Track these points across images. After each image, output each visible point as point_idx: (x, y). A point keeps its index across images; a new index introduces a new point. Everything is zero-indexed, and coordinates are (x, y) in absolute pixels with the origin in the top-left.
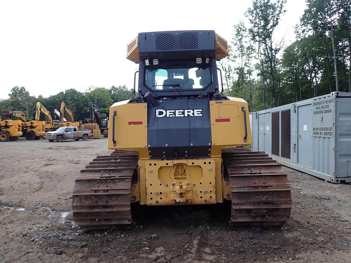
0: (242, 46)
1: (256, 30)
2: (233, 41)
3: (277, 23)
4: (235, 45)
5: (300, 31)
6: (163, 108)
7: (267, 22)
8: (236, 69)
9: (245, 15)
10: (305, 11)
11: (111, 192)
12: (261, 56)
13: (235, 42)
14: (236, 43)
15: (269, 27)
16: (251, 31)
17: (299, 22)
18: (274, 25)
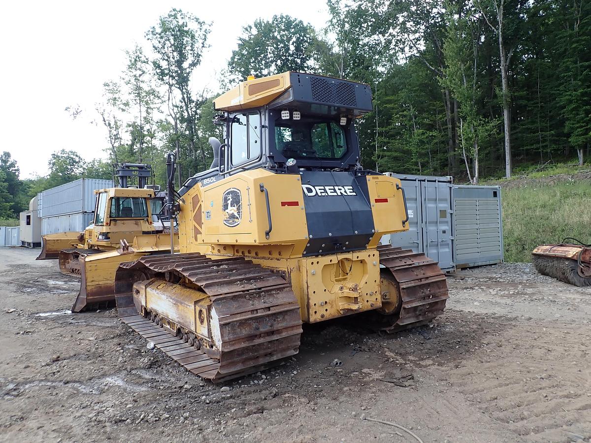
0: (139, 88)
1: (164, 64)
2: (123, 76)
3: (199, 62)
4: (128, 83)
5: (227, 81)
6: (309, 183)
7: (183, 57)
8: (130, 126)
9: (147, 37)
10: (234, 52)
11: (275, 310)
12: (173, 110)
13: (127, 79)
14: (130, 81)
15: (185, 65)
16: (157, 65)
17: (226, 67)
18: (193, 65)
